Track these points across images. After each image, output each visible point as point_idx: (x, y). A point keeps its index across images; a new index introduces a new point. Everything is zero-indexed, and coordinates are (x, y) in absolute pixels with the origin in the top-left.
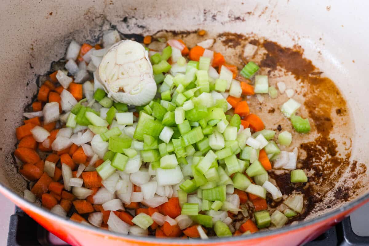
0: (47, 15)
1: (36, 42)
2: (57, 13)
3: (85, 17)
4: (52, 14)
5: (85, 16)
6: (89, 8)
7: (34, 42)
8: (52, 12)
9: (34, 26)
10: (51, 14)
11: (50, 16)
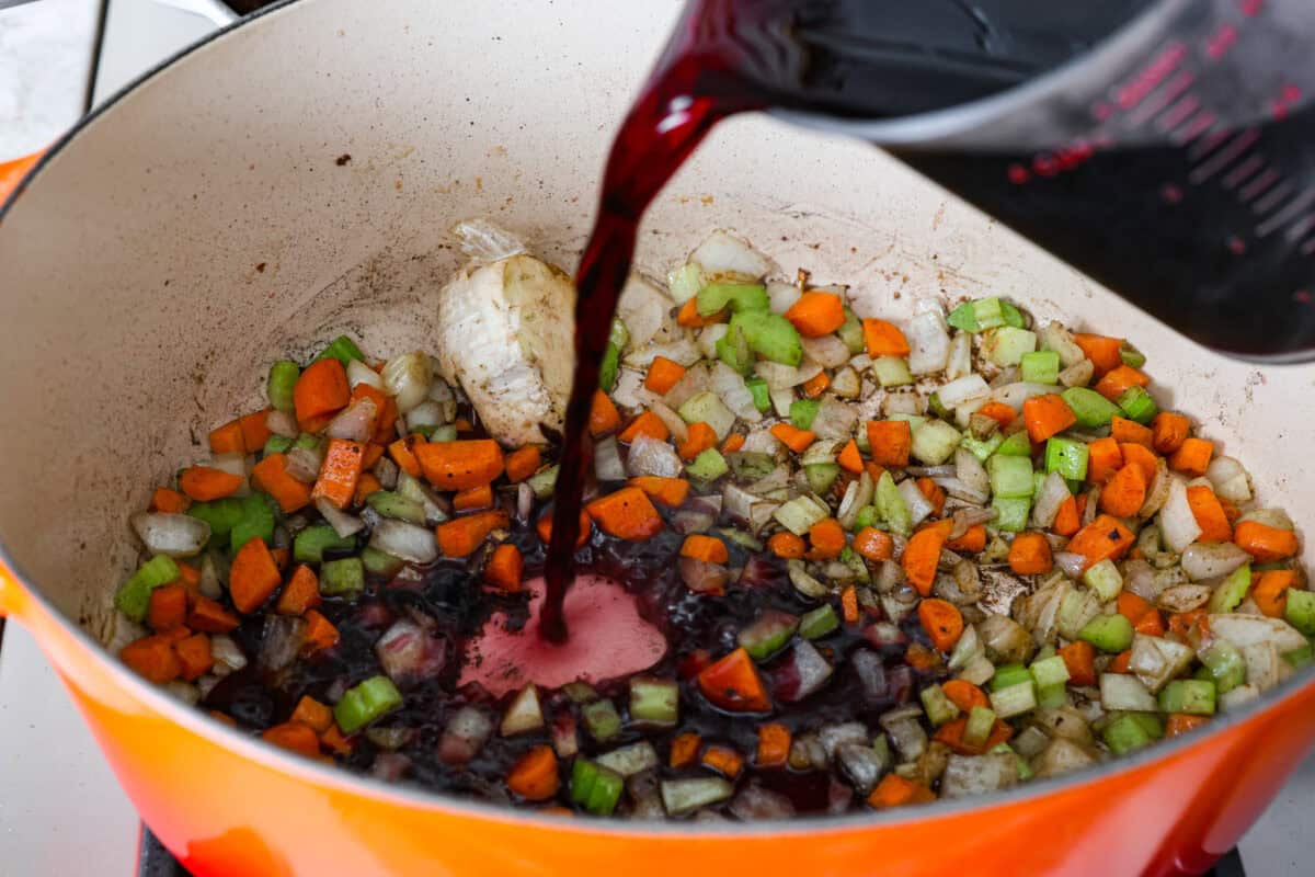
0: (249, 269)
1: (210, 358)
2: (278, 267)
3: (363, 287)
4: (266, 268)
5: (361, 284)
6: (376, 257)
7: (207, 357)
8: (264, 261)
9: (211, 302)
10: (261, 268)
11: (258, 273)
